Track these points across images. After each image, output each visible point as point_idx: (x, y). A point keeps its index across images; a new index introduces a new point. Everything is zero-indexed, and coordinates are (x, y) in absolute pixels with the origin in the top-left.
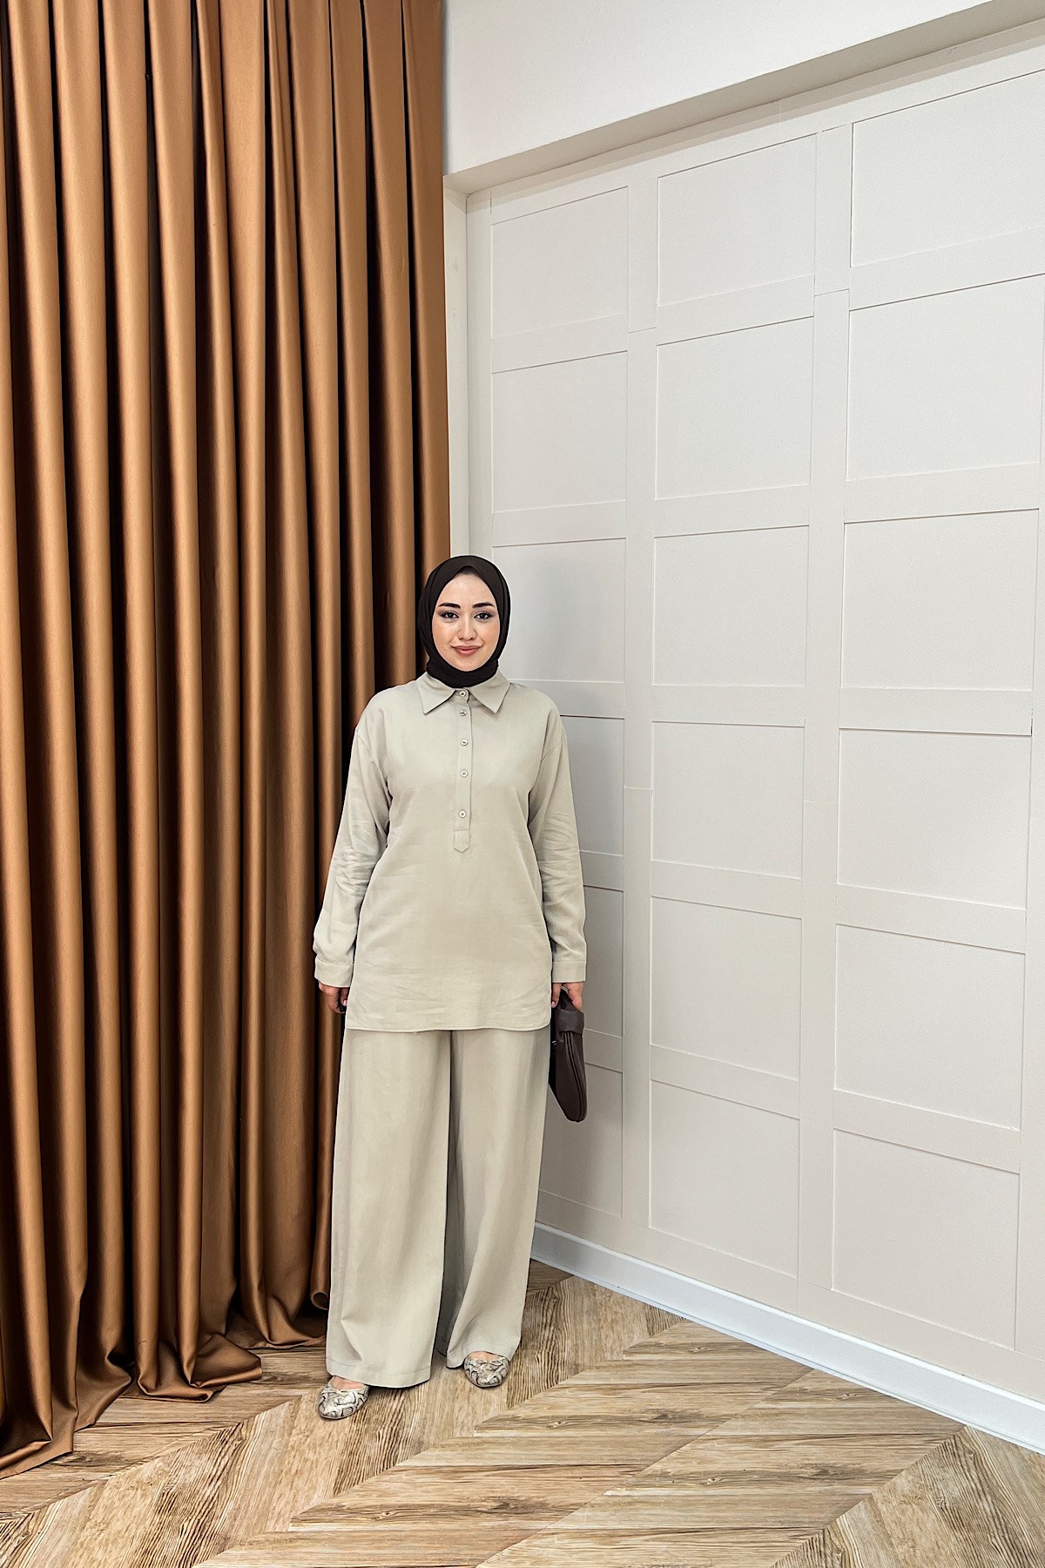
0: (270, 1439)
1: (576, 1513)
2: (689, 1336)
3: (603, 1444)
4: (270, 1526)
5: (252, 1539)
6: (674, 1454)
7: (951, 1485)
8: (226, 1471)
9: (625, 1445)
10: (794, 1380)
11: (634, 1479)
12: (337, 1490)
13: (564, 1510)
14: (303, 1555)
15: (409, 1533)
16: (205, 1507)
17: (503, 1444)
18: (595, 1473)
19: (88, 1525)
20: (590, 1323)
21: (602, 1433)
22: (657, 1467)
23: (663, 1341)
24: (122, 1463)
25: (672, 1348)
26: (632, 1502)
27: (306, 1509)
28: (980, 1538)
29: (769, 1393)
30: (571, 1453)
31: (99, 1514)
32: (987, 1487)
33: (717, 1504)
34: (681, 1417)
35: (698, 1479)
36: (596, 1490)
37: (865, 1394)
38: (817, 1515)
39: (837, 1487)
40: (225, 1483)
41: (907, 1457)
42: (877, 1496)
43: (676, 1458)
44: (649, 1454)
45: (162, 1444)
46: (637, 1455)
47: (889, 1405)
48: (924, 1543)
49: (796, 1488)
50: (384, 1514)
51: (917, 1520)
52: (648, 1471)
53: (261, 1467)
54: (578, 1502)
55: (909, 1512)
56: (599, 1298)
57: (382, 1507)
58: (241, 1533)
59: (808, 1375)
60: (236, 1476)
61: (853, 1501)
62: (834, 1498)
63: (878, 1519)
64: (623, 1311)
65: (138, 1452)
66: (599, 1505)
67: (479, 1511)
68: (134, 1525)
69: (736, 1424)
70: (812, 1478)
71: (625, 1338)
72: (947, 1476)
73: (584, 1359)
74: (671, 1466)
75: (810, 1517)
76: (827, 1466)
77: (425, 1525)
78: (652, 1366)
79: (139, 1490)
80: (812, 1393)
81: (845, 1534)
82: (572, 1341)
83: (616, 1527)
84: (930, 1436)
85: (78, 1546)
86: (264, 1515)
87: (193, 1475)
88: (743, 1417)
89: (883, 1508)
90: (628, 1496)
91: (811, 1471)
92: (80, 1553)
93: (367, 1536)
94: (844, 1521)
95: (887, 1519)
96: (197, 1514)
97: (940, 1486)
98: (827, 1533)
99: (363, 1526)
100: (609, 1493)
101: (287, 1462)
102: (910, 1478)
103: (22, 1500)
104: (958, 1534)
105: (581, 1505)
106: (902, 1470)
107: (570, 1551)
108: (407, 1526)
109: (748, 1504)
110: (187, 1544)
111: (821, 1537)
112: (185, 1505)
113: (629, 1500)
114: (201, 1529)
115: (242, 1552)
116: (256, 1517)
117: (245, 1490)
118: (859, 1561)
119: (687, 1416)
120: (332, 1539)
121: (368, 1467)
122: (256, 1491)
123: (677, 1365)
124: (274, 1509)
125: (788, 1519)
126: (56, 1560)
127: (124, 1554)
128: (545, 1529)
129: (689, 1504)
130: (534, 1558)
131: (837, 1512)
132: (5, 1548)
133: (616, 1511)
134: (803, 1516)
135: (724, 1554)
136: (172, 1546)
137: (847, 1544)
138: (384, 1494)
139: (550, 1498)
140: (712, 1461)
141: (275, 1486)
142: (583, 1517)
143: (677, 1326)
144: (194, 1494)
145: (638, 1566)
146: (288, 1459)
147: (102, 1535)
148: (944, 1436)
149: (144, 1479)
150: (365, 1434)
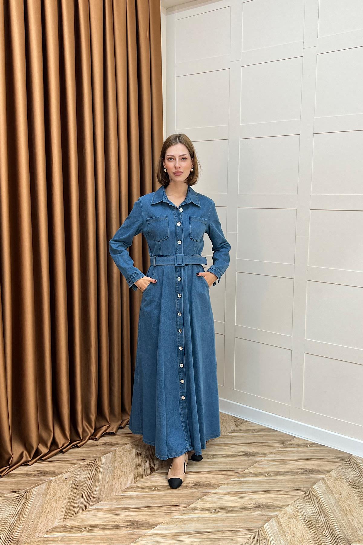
0: (108, 464)
1: (221, 486)
2: (250, 426)
3: (227, 463)
4: (114, 494)
5: (108, 498)
6: (252, 466)
7: (350, 474)
8: (94, 476)
9: (235, 464)
10: (290, 441)
11: (240, 475)
12: (135, 481)
13: (217, 486)
15: (163, 495)
16: (89, 488)
18: (226, 473)
19: (48, 495)
21: (226, 460)
22: (246, 471)
23: (241, 428)
24: (56, 474)
25: (245, 431)
27: (125, 488)
29: (282, 445)
30: (216, 467)
31: (51, 491)
33: (271, 482)
34: (252, 454)
35: (263, 474)
36: (227, 479)
37: (316, 445)
38: (306, 485)
39: (311, 476)
40: (94, 479)
41: (334, 465)
42: (325, 478)
43: (253, 468)
44: (244, 466)
45: (69, 467)
46: (239, 467)
47: (324, 447)
48: (344, 493)
49: (297, 477)
50: (154, 489)
51: (341, 486)
52: (244, 472)
53: (107, 474)
55: (337, 483)
57: (152, 486)
58: (104, 496)
59: (294, 439)
60: (98, 478)
61: (318, 480)
62: (311, 479)
63: (327, 486)
64: (226, 419)
65: (61, 470)
66: (229, 484)
67: (187, 487)
68: (65, 494)
69: (272, 456)
70: (302, 473)
71: (228, 428)
72: (349, 471)
74: (252, 470)
75: (303, 486)
76: (306, 469)
77: (168, 492)
78: (239, 437)
79: (64, 483)
80: (297, 445)
81: (316, 491)
83: (237, 491)
84: (340, 458)
85: (46, 502)
86: (111, 489)
87: (82, 478)
88: (274, 453)
89: (328, 482)
90: (239, 480)
91: (301, 471)
92: (47, 504)
93: (149, 496)
94: (315, 487)
95: (330, 486)
96: (87, 490)
97: (347, 475)
99: (147, 493)
100: (232, 480)
101: (115, 472)
102: (336, 472)
103: (22, 487)
104: (355, 490)
105: (223, 484)
106: (332, 470)
108: (163, 493)
109: (281, 482)
110: (85, 500)
111: (309, 492)
112: (82, 488)
113: (240, 482)
114: (89, 495)
115: (105, 503)
116: (108, 491)
117: (102, 482)
118: (323, 499)
119: (255, 454)
120: (137, 497)
121: (145, 473)
122: (106, 482)
123: (248, 436)
124: (114, 488)
125: (296, 487)
126: (39, 506)
127: (63, 504)
128: (212, 492)
129: (261, 482)
130: (210, 502)
131: (312, 484)
132: (20, 503)
133: (235, 485)
134: (301, 486)
135: (276, 499)
136: (80, 501)
137: (318, 494)
138: (152, 482)
139: (212, 482)
140: (266, 468)
141: (113, 481)
142: (224, 488)
143: (246, 423)
144: (84, 484)
145: (246, 503)
146: (116, 471)
147: (54, 498)
148: (345, 458)
149: (65, 479)
150: (142, 462)
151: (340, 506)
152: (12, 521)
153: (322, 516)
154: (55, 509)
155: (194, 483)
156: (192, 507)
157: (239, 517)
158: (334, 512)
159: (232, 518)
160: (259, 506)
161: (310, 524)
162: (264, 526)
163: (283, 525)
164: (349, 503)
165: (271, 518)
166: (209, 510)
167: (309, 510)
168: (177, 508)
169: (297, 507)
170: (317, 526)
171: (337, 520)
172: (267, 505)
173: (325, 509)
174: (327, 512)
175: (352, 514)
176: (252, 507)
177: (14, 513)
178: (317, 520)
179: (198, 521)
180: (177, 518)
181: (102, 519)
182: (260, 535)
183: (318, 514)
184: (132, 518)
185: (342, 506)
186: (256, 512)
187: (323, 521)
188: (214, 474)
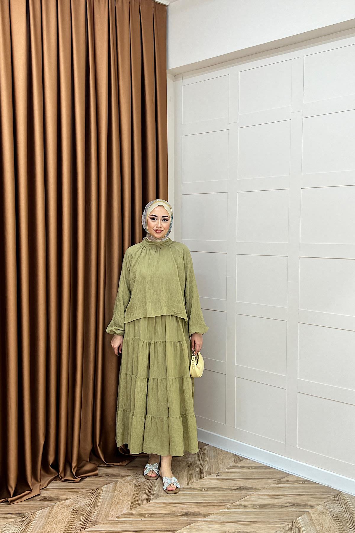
0: (108, 493)
1: (210, 516)
2: (248, 464)
3: (219, 496)
4: (110, 519)
5: (104, 522)
7: (336, 509)
8: (94, 503)
9: (227, 496)
10: (284, 478)
11: (230, 506)
12: (131, 508)
13: (206, 515)
14: (120, 527)
15: (155, 521)
16: (88, 513)
17: (186, 496)
18: (218, 504)
19: (50, 517)
20: (214, 459)
21: (219, 493)
22: (237, 503)
23: (240, 465)
24: (59, 500)
25: (243, 467)
26: (229, 513)
27: (121, 514)
28: (345, 524)
29: (276, 481)
30: (208, 498)
31: (53, 514)
32: (347, 509)
33: (258, 514)
34: (246, 488)
35: (252, 506)
36: (217, 510)
37: (309, 482)
38: (291, 517)
39: (297, 509)
40: (94, 506)
41: (321, 501)
42: (311, 512)
43: (244, 500)
44: (235, 499)
45: (72, 495)
46: (231, 499)
47: (316, 485)
48: (326, 525)
49: (283, 510)
50: (147, 516)
51: (324, 519)
52: (235, 504)
53: (105, 501)
54: (211, 513)
55: (321, 517)
56: (218, 452)
57: (146, 514)
58: (100, 520)
59: (289, 476)
60: (97, 504)
61: (303, 513)
62: (297, 513)
63: (311, 519)
64: (226, 456)
65: (64, 497)
66: (218, 514)
67: (178, 515)
68: (65, 518)
69: (264, 490)
70: (290, 507)
71: (227, 464)
72: (335, 507)
73: (213, 471)
74: (242, 503)
75: (288, 518)
76: (294, 503)
77: (160, 519)
78: (236, 473)
79: (66, 508)
80: (290, 481)
81: (300, 523)
82: (209, 465)
83: (224, 520)
84: (329, 495)
85: (47, 523)
86: (107, 515)
87: (83, 504)
88: (267, 488)
89: (312, 515)
91: (289, 505)
92: (48, 525)
94: (299, 519)
95: (314, 518)
96: (85, 515)
97: (332, 509)
98: (294, 522)
99: (140, 519)
100: (221, 510)
102: (322, 507)
103: (27, 510)
104: (337, 523)
106: (319, 505)
107: (209, 527)
108: (155, 519)
109: (268, 514)
110: (83, 523)
111: (292, 524)
112: (81, 512)
113: (228, 512)
114: (87, 519)
115: (100, 526)
116: (105, 516)
117: (100, 509)
118: (304, 530)
119: (248, 488)
120: (130, 523)
121: (141, 502)
122: (104, 509)
123: (244, 472)
124: (111, 514)
125: (281, 518)
126: (40, 527)
127: (63, 526)
128: (200, 520)
129: (248, 514)
130: (197, 529)
131: (297, 517)
132: (23, 524)
133: (224, 515)
134: (286, 518)
135: (260, 528)
136: (78, 524)
137: (300, 525)
138: (147, 510)
139: (202, 511)
140: (256, 501)
141: (110, 507)
142: (213, 517)
143: (245, 461)
144: (84, 509)
146: (114, 499)
147: (55, 520)
148: (334, 495)
149: (67, 505)
150: (140, 492)
154: (55, 529)
155: (185, 512)
177: (18, 532)
188: (205, 504)
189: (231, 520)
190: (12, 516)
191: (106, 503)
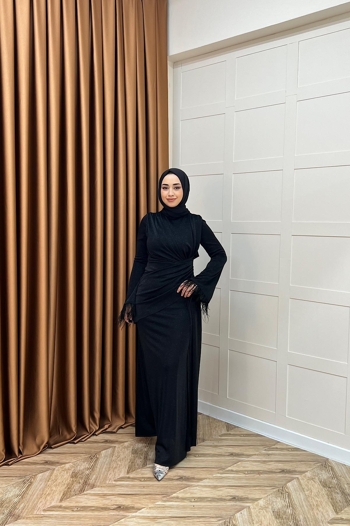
0: (106, 458)
1: (204, 480)
2: (240, 432)
3: (212, 462)
4: (107, 482)
5: (102, 485)
6: (235, 465)
7: (324, 475)
8: (92, 467)
9: (220, 462)
10: (274, 445)
11: (222, 472)
12: (128, 472)
13: (200, 480)
14: (118, 490)
15: (151, 485)
16: (86, 477)
18: (209, 470)
19: (50, 480)
20: (208, 427)
21: (212, 459)
22: (229, 468)
23: (232, 433)
24: (59, 464)
25: (235, 435)
27: (118, 477)
28: (333, 490)
29: (266, 448)
30: (202, 464)
31: (53, 477)
32: (335, 476)
33: (249, 479)
34: (237, 455)
35: (244, 472)
36: (210, 474)
37: (297, 450)
38: (281, 483)
39: (287, 475)
40: (92, 470)
41: (310, 467)
42: (300, 478)
44: (227, 464)
45: (72, 459)
46: (223, 465)
47: (304, 453)
48: (315, 491)
49: (274, 475)
50: (143, 480)
51: (313, 485)
52: (227, 469)
55: (310, 482)
56: (211, 420)
57: (142, 477)
58: (98, 484)
59: (278, 444)
60: (96, 468)
61: (293, 479)
62: (286, 478)
63: (300, 484)
64: (218, 424)
65: (64, 461)
66: (211, 478)
67: (174, 479)
68: (64, 481)
69: (255, 457)
70: (280, 473)
71: (219, 432)
72: (323, 473)
73: (206, 438)
74: (234, 468)
75: (278, 483)
76: (284, 469)
77: (156, 483)
78: (229, 440)
79: (65, 472)
80: (280, 449)
81: (290, 488)
82: (202, 432)
83: (217, 485)
84: (317, 461)
85: (47, 486)
86: (105, 479)
87: (82, 468)
88: (257, 455)
89: (302, 481)
91: (279, 471)
92: (48, 488)
93: (138, 485)
94: (289, 484)
95: (303, 484)
96: (84, 478)
97: (320, 475)
98: (283, 487)
99: (137, 483)
100: (214, 475)
102: (311, 473)
103: (29, 473)
104: (325, 489)
105: (205, 478)
106: (308, 471)
107: (202, 491)
108: (150, 483)
110: (81, 486)
111: (282, 489)
112: (80, 476)
113: (221, 477)
114: (86, 482)
115: (99, 489)
116: (103, 479)
117: (99, 472)
118: (294, 495)
119: (240, 455)
120: (127, 486)
121: (138, 467)
122: (102, 472)
123: (236, 440)
124: (108, 477)
125: (272, 484)
126: (40, 489)
127: (62, 488)
128: (195, 485)
129: (240, 479)
130: (191, 493)
131: (287, 482)
132: (24, 486)
133: (217, 480)
134: (276, 483)
135: (251, 493)
136: (77, 487)
137: (290, 490)
138: (143, 474)
139: (196, 476)
140: (247, 467)
141: (108, 471)
142: (206, 482)
143: (236, 429)
144: (83, 473)
145: (224, 495)
146: (112, 464)
147: (55, 483)
148: (322, 462)
149: (67, 468)
150: (137, 457)
151: (309, 502)
152: (16, 500)
153: (290, 509)
154: (55, 492)
155: (180, 477)
156: (174, 496)
157: (215, 506)
158: (302, 506)
159: (209, 507)
160: (234, 498)
161: (278, 515)
162: (236, 515)
163: (253, 515)
164: (317, 499)
165: (243, 509)
166: (189, 499)
167: (279, 503)
168: (160, 496)
169: (269, 500)
170: (284, 517)
171: (303, 513)
172: (242, 498)
173: (294, 503)
174: (295, 506)
175: (318, 509)
176: (228, 498)
177: (19, 494)
178: (285, 513)
179: (178, 507)
180: (160, 505)
181: (94, 502)
182: (231, 522)
183: (287, 507)
184: (120, 502)
185: (310, 502)
186: (230, 503)
187: (290, 514)
188: (199, 470)
189: (223, 485)
190: (14, 478)
191: (104, 467)
